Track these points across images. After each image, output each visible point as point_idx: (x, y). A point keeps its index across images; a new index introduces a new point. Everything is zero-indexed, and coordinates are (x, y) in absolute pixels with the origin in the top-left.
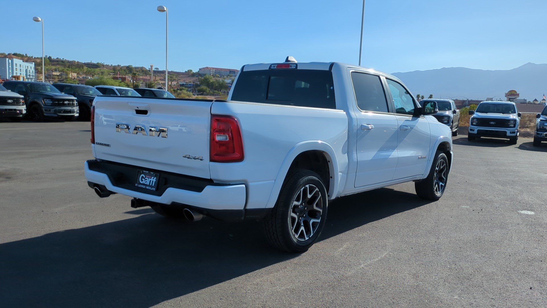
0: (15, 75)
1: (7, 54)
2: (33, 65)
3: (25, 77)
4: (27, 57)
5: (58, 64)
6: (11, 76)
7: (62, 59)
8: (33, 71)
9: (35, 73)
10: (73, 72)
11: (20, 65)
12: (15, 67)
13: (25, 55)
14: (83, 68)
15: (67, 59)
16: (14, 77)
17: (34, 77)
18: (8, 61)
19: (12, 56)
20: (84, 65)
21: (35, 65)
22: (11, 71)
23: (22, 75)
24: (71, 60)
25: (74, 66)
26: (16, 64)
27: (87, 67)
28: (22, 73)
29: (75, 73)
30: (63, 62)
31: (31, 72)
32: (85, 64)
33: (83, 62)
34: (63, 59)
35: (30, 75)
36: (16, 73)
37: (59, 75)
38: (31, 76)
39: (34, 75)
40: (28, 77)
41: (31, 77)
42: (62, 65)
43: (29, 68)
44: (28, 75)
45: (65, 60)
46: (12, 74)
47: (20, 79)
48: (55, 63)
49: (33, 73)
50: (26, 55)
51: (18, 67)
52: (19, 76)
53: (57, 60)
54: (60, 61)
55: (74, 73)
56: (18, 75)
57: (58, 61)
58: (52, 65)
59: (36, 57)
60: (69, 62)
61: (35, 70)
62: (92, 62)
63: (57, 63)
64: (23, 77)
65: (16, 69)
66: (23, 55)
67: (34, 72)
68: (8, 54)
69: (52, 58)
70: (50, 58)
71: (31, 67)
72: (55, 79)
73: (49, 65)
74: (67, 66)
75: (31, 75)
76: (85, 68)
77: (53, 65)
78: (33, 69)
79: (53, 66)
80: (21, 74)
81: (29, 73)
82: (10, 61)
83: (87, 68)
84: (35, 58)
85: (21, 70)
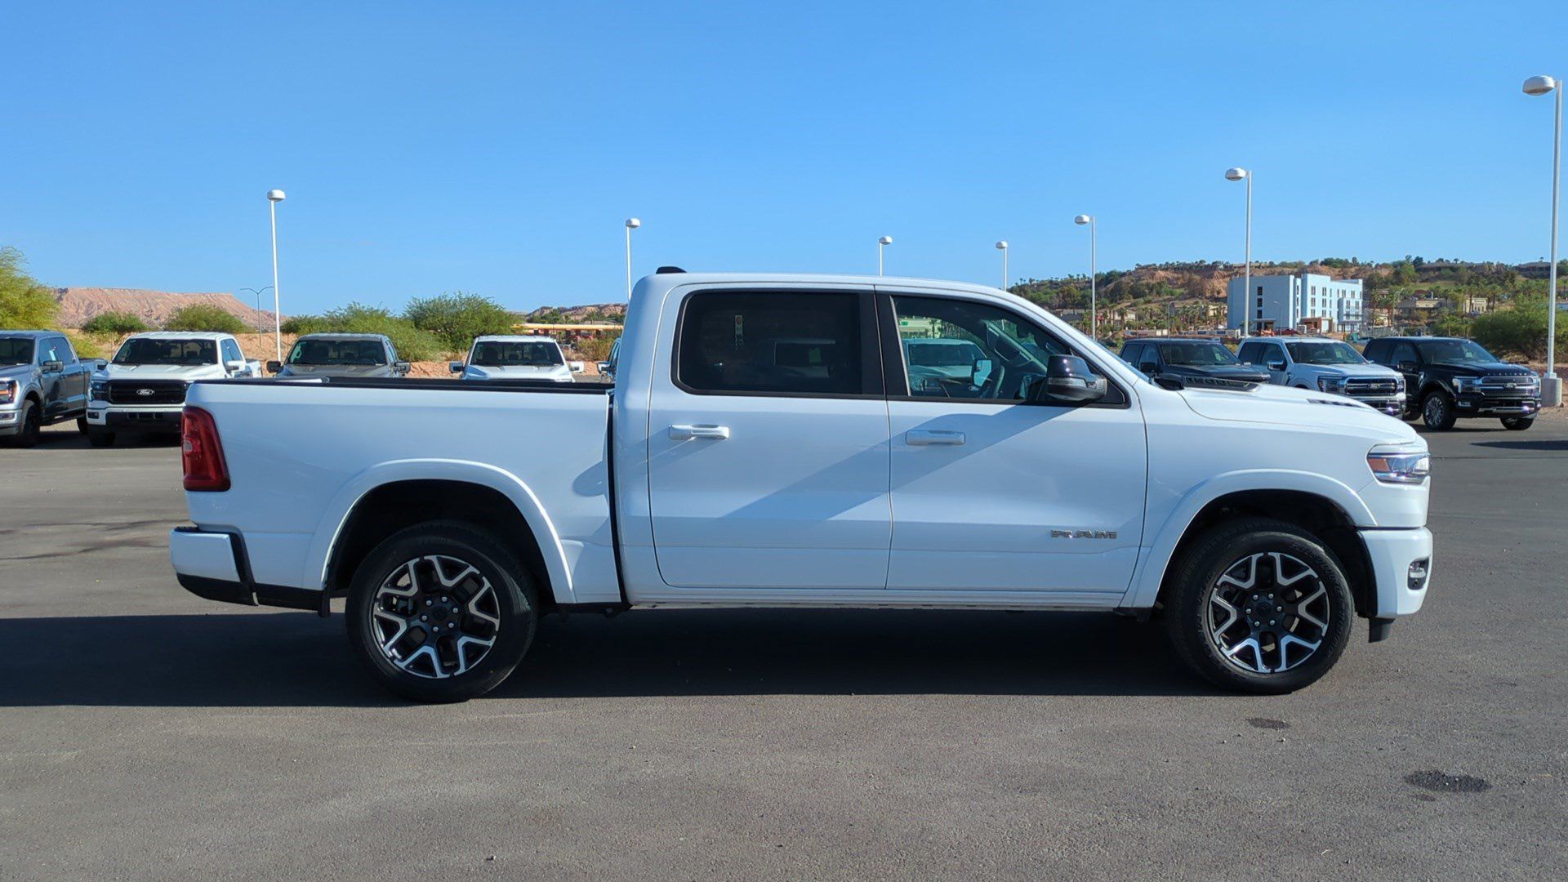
0: (1309, 316)
1: (1307, 264)
2: (1358, 287)
3: (1335, 321)
4: (1357, 265)
5: (1438, 278)
6: (1298, 320)
7: (1452, 261)
8: (1357, 303)
9: (1364, 307)
10: (1477, 296)
11: (1324, 290)
12: (1309, 296)
13: (1350, 261)
14: (1512, 281)
15: (1468, 261)
16: (1306, 323)
17: (1360, 319)
18: (1295, 282)
19: (1319, 267)
20: (1516, 272)
21: (1365, 285)
22: (1299, 308)
23: (1328, 316)
24: (1477, 260)
25: (1486, 277)
26: (1313, 289)
27: (1526, 276)
28: (1328, 309)
29: (1482, 297)
30: (1453, 268)
31: (1353, 304)
32: (1520, 269)
33: (1516, 264)
34: (1456, 260)
35: (1348, 315)
36: (1313, 312)
37: (1433, 309)
38: (1353, 315)
39: (1360, 313)
40: (1345, 319)
41: (1352, 319)
42: (1450, 278)
43: (1348, 295)
44: (1345, 313)
45: (1462, 262)
46: (1302, 316)
47: (1320, 328)
48: (1432, 274)
49: (1357, 307)
50: (1354, 259)
51: (1319, 297)
52: (1319, 320)
53: (1439, 265)
54: (1446, 268)
55: (1480, 300)
56: (1317, 316)
57: (1439, 269)
58: (1423, 281)
59: (1381, 263)
60: (1471, 267)
61: (1364, 299)
62: (1544, 261)
63: (1437, 273)
64: (1330, 322)
65: (1313, 301)
66: (1347, 261)
67: (1360, 305)
68: (1311, 263)
69: (1425, 261)
70: (1419, 261)
71: (1353, 294)
72: (1418, 321)
73: (1415, 282)
74: (1466, 278)
75: (1351, 313)
76: (1520, 280)
77: (1426, 280)
78: (1358, 298)
79: (1423, 284)
80: (1324, 313)
81: (1348, 307)
82: (1299, 281)
83: (1524, 279)
84: (1377, 265)
85: (1324, 301)
